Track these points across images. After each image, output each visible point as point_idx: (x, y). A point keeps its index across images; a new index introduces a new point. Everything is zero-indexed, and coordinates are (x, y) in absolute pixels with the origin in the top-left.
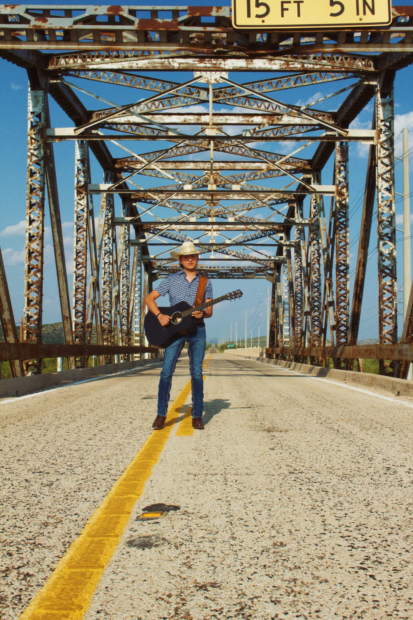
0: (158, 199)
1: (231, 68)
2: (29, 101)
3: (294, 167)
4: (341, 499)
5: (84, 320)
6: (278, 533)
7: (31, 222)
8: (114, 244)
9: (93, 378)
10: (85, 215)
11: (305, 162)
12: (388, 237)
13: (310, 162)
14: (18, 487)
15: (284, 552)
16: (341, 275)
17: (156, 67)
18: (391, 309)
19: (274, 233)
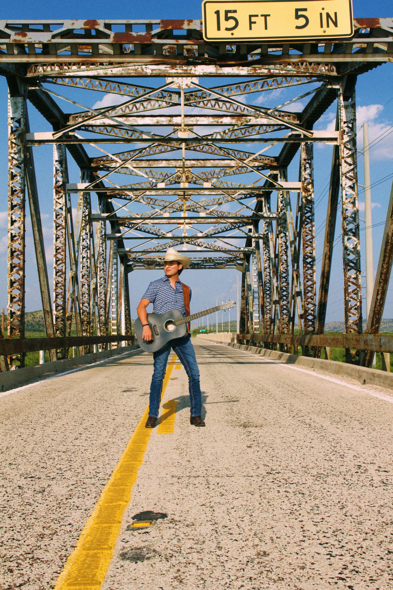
0: (132, 196)
1: (202, 74)
2: (9, 107)
3: (262, 164)
4: (317, 502)
5: (64, 313)
6: (261, 541)
7: (13, 222)
8: (91, 239)
9: (73, 369)
10: (64, 213)
11: (272, 159)
12: (353, 232)
13: (276, 159)
14: (12, 495)
15: (267, 562)
16: (308, 267)
17: (130, 73)
18: (356, 300)
19: (243, 226)
